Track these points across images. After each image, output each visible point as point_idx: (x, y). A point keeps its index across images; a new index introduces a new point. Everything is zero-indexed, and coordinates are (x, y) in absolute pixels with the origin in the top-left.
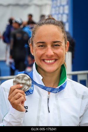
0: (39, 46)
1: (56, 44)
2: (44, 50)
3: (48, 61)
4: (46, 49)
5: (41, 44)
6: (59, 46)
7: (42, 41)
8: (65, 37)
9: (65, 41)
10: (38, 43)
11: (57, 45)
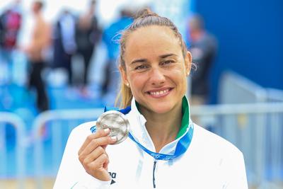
0: (137, 68)
1: (167, 59)
2: (147, 73)
3: (158, 93)
4: (151, 71)
5: (140, 64)
6: (173, 62)
7: (139, 59)
8: (181, 45)
9: (183, 51)
10: (133, 62)
11: (168, 62)
